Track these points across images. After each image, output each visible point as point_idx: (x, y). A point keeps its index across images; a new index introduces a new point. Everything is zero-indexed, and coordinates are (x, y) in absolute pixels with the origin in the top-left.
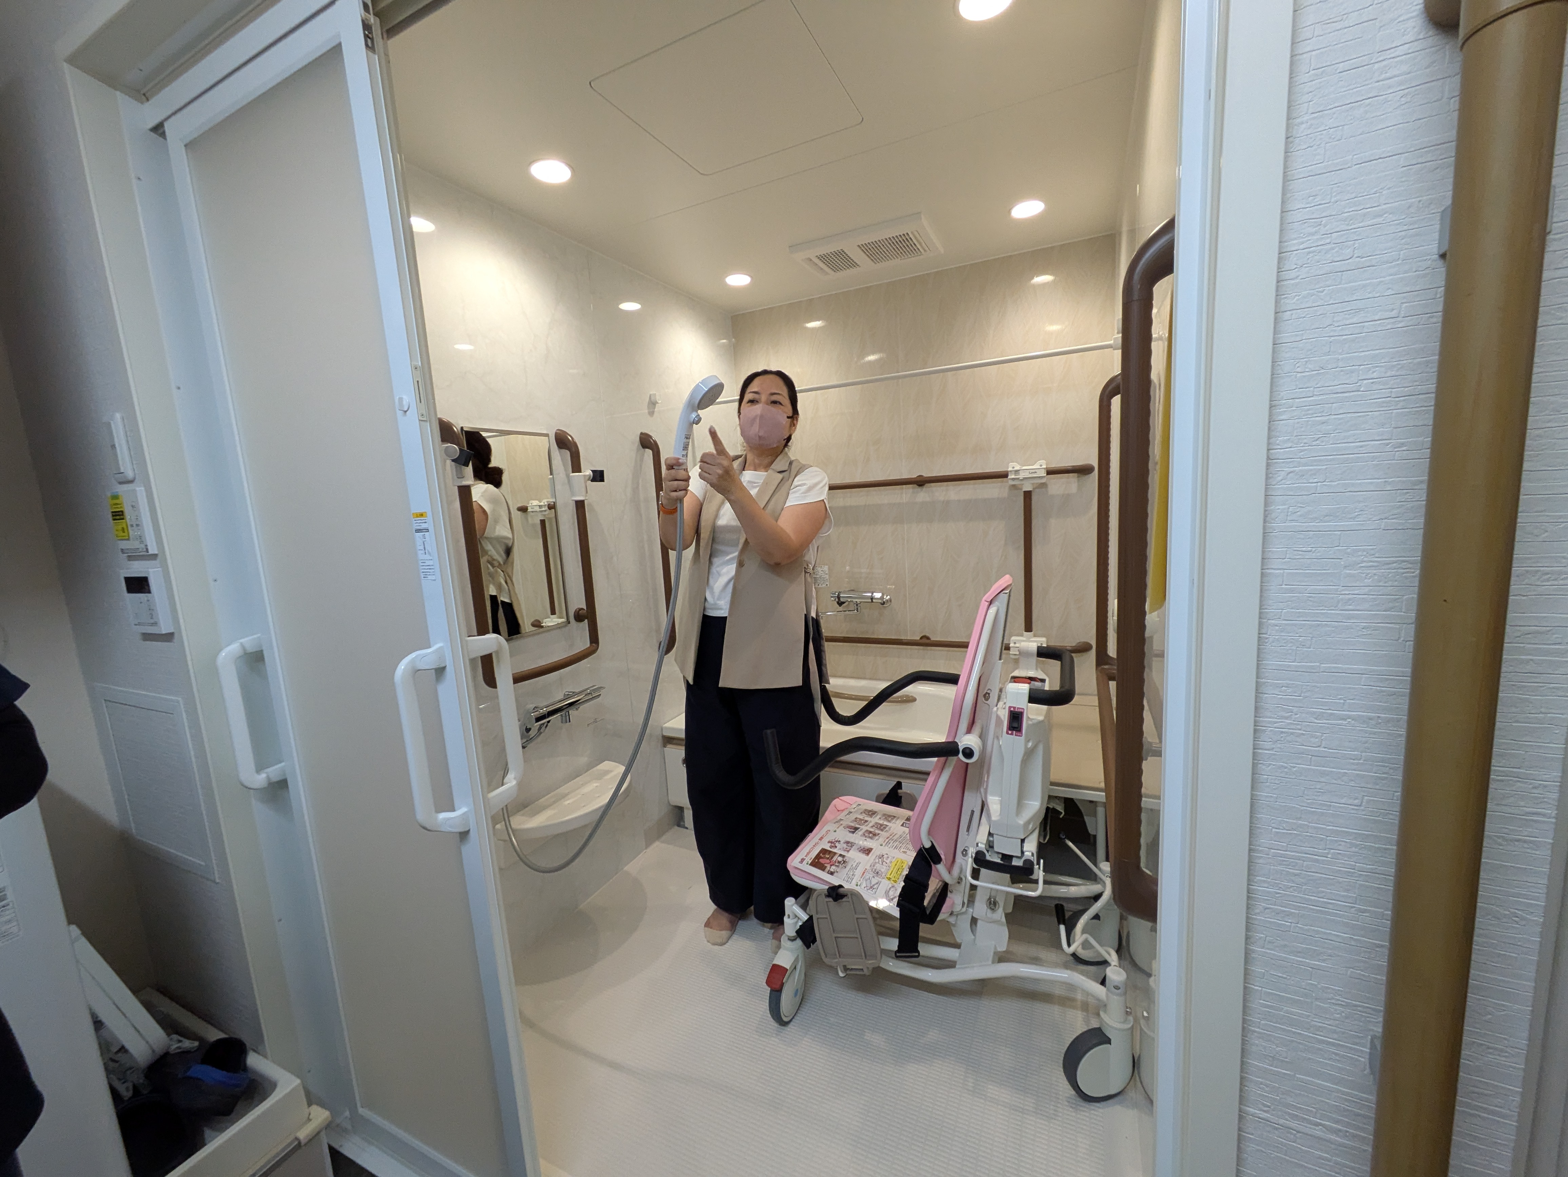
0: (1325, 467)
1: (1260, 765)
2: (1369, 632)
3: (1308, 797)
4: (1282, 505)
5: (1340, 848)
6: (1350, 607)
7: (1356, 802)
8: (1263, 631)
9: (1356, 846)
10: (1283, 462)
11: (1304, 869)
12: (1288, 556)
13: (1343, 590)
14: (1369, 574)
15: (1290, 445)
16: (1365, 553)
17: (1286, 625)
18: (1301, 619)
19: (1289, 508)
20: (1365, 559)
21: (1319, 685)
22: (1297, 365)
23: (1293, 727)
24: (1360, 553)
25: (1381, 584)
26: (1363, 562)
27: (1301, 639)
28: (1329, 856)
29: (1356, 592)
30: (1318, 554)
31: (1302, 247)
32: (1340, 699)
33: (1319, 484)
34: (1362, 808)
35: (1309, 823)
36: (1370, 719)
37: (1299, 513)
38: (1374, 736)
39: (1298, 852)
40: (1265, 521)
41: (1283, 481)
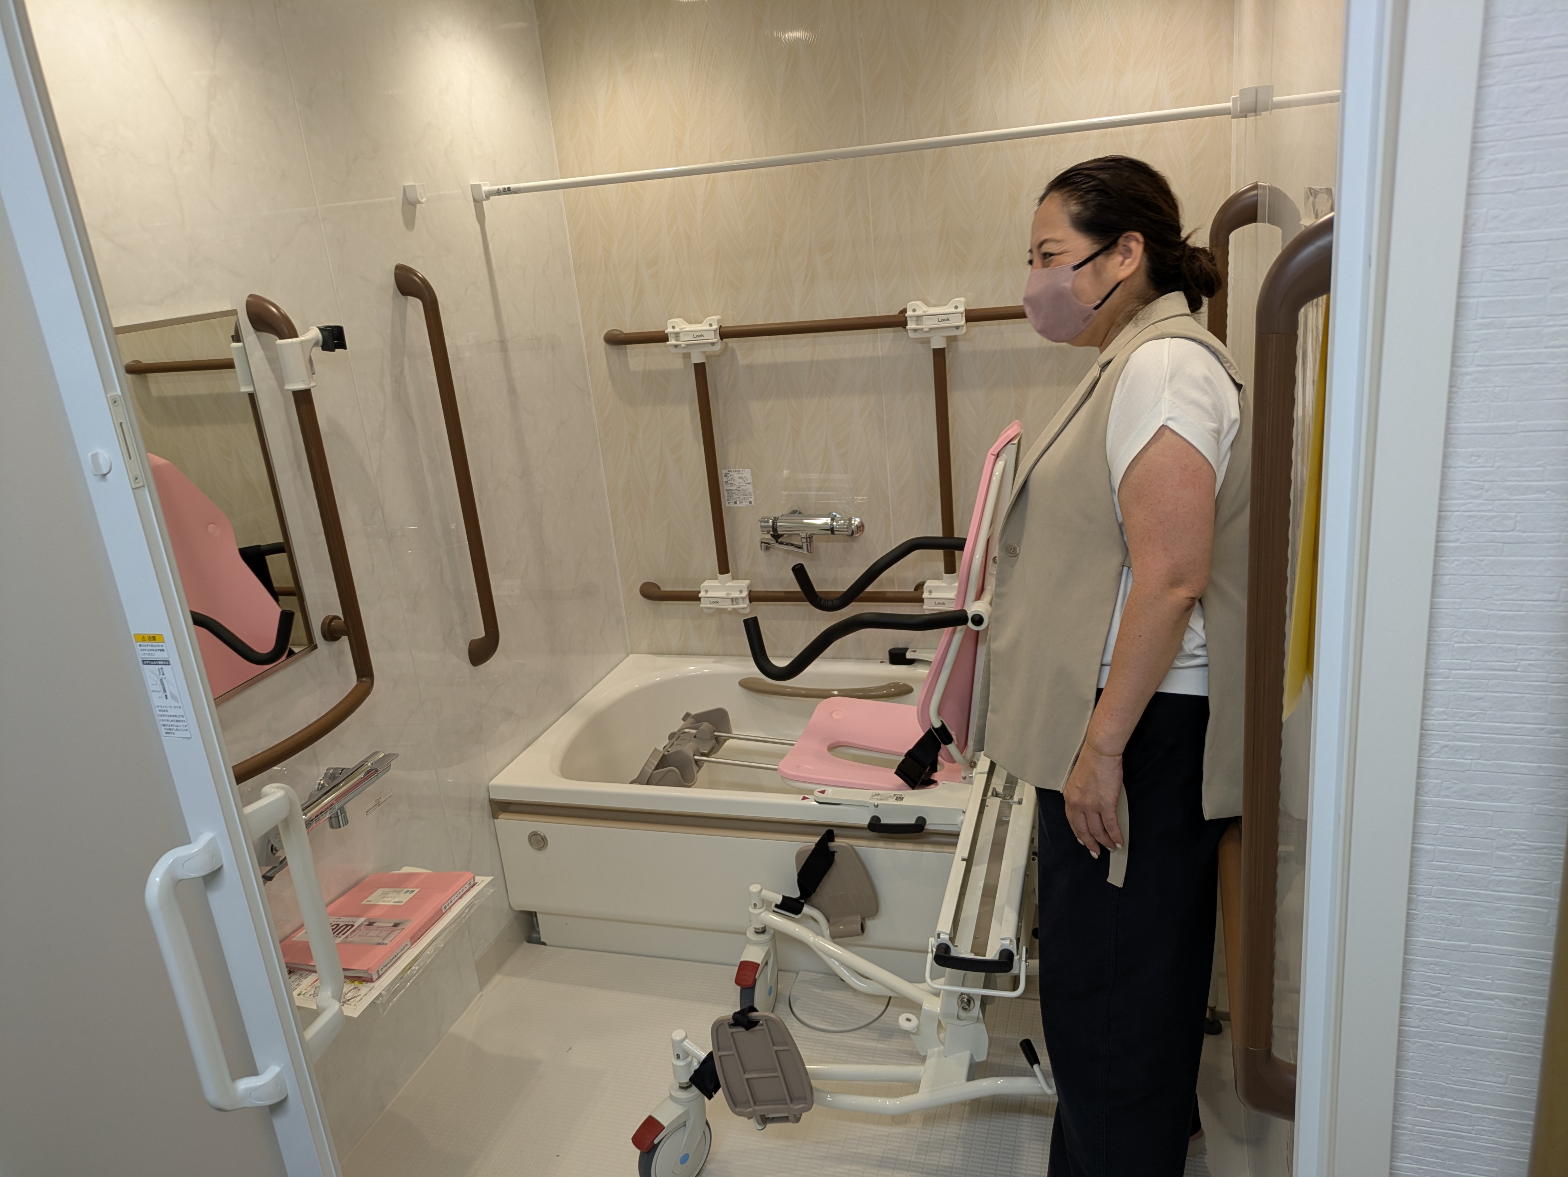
0: (1479, 745)
1: (1406, 1043)
2: (1518, 915)
3: (1454, 1075)
4: (1436, 779)
5: (1484, 1124)
6: (1501, 889)
7: (1501, 1080)
8: (1413, 907)
9: (1499, 1122)
10: (1438, 735)
11: (1448, 1145)
12: (1440, 832)
13: (1494, 871)
14: (1520, 857)
15: (1445, 717)
16: (1516, 836)
17: (1436, 902)
18: (1451, 897)
19: (1442, 783)
20: (1517, 842)
21: (1466, 964)
22: (1455, 634)
23: (1440, 1005)
24: (1512, 836)
25: (1532, 868)
26: (1515, 844)
27: (1451, 917)
28: (1473, 1132)
29: (1507, 874)
30: (1471, 833)
31: (1463, 508)
32: (1488, 979)
33: (1474, 761)
34: (1507, 1086)
35: (1455, 1100)
36: (1518, 999)
37: (1452, 789)
38: (1520, 1017)
39: (1442, 1129)
40: (1417, 794)
41: (1438, 754)
